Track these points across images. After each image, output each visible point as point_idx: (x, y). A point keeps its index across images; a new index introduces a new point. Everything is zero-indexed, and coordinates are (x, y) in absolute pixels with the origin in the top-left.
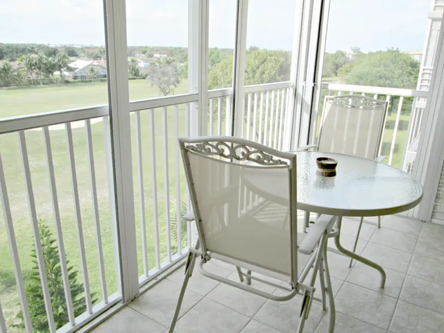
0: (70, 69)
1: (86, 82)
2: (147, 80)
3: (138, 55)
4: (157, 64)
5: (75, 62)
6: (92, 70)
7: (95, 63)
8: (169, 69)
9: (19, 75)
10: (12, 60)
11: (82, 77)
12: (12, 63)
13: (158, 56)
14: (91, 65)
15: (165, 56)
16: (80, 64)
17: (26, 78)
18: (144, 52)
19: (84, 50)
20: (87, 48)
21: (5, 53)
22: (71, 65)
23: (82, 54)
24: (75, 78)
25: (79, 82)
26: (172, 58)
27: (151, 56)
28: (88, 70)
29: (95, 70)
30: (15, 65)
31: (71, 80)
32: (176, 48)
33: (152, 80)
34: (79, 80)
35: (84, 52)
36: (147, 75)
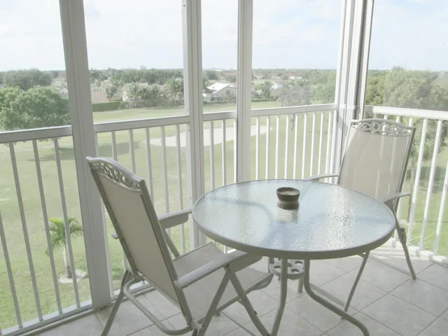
0: (209, 92)
1: (222, 103)
2: (277, 102)
3: (273, 77)
4: (291, 86)
5: (214, 85)
6: (228, 92)
7: (232, 86)
8: (302, 91)
9: (165, 97)
10: (161, 84)
11: (218, 98)
12: (161, 86)
13: (293, 78)
14: (227, 87)
15: (300, 78)
16: (218, 86)
17: (171, 99)
18: (280, 75)
19: (223, 73)
20: (226, 71)
21: (156, 77)
22: (210, 88)
23: (222, 78)
24: (212, 99)
25: (215, 103)
26: (307, 81)
27: (286, 78)
28: (224, 93)
29: (231, 92)
30: (162, 88)
31: (208, 101)
32: (312, 70)
33: (282, 102)
34: (216, 101)
35: (224, 75)
36: (277, 98)
